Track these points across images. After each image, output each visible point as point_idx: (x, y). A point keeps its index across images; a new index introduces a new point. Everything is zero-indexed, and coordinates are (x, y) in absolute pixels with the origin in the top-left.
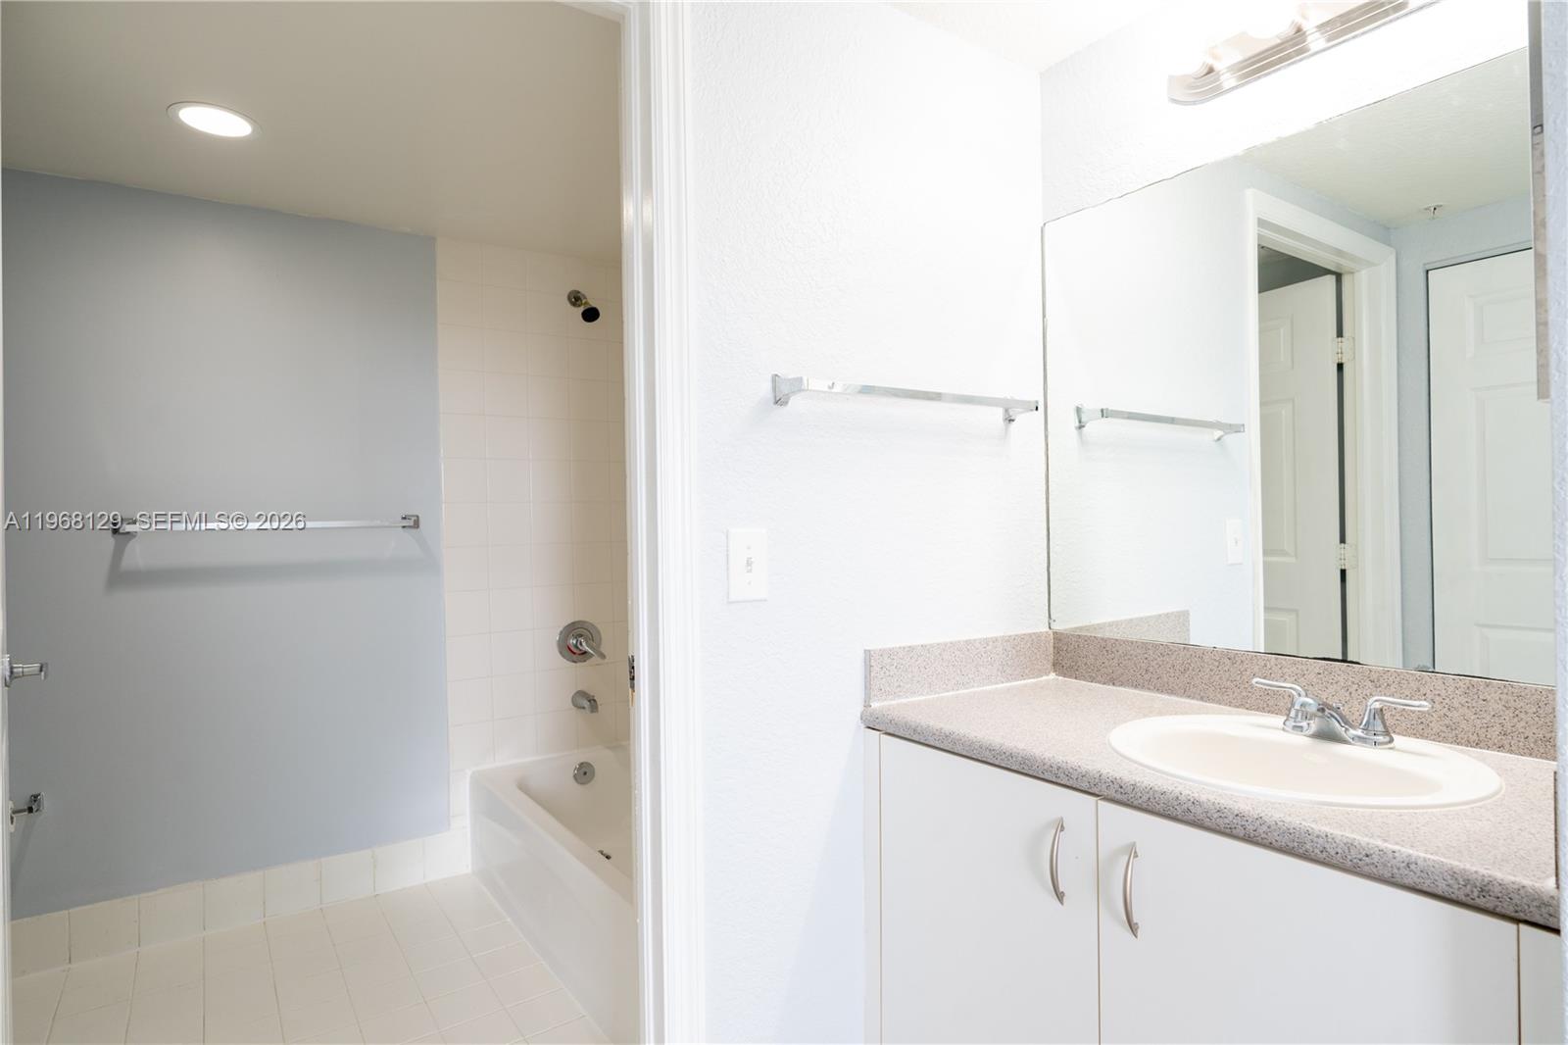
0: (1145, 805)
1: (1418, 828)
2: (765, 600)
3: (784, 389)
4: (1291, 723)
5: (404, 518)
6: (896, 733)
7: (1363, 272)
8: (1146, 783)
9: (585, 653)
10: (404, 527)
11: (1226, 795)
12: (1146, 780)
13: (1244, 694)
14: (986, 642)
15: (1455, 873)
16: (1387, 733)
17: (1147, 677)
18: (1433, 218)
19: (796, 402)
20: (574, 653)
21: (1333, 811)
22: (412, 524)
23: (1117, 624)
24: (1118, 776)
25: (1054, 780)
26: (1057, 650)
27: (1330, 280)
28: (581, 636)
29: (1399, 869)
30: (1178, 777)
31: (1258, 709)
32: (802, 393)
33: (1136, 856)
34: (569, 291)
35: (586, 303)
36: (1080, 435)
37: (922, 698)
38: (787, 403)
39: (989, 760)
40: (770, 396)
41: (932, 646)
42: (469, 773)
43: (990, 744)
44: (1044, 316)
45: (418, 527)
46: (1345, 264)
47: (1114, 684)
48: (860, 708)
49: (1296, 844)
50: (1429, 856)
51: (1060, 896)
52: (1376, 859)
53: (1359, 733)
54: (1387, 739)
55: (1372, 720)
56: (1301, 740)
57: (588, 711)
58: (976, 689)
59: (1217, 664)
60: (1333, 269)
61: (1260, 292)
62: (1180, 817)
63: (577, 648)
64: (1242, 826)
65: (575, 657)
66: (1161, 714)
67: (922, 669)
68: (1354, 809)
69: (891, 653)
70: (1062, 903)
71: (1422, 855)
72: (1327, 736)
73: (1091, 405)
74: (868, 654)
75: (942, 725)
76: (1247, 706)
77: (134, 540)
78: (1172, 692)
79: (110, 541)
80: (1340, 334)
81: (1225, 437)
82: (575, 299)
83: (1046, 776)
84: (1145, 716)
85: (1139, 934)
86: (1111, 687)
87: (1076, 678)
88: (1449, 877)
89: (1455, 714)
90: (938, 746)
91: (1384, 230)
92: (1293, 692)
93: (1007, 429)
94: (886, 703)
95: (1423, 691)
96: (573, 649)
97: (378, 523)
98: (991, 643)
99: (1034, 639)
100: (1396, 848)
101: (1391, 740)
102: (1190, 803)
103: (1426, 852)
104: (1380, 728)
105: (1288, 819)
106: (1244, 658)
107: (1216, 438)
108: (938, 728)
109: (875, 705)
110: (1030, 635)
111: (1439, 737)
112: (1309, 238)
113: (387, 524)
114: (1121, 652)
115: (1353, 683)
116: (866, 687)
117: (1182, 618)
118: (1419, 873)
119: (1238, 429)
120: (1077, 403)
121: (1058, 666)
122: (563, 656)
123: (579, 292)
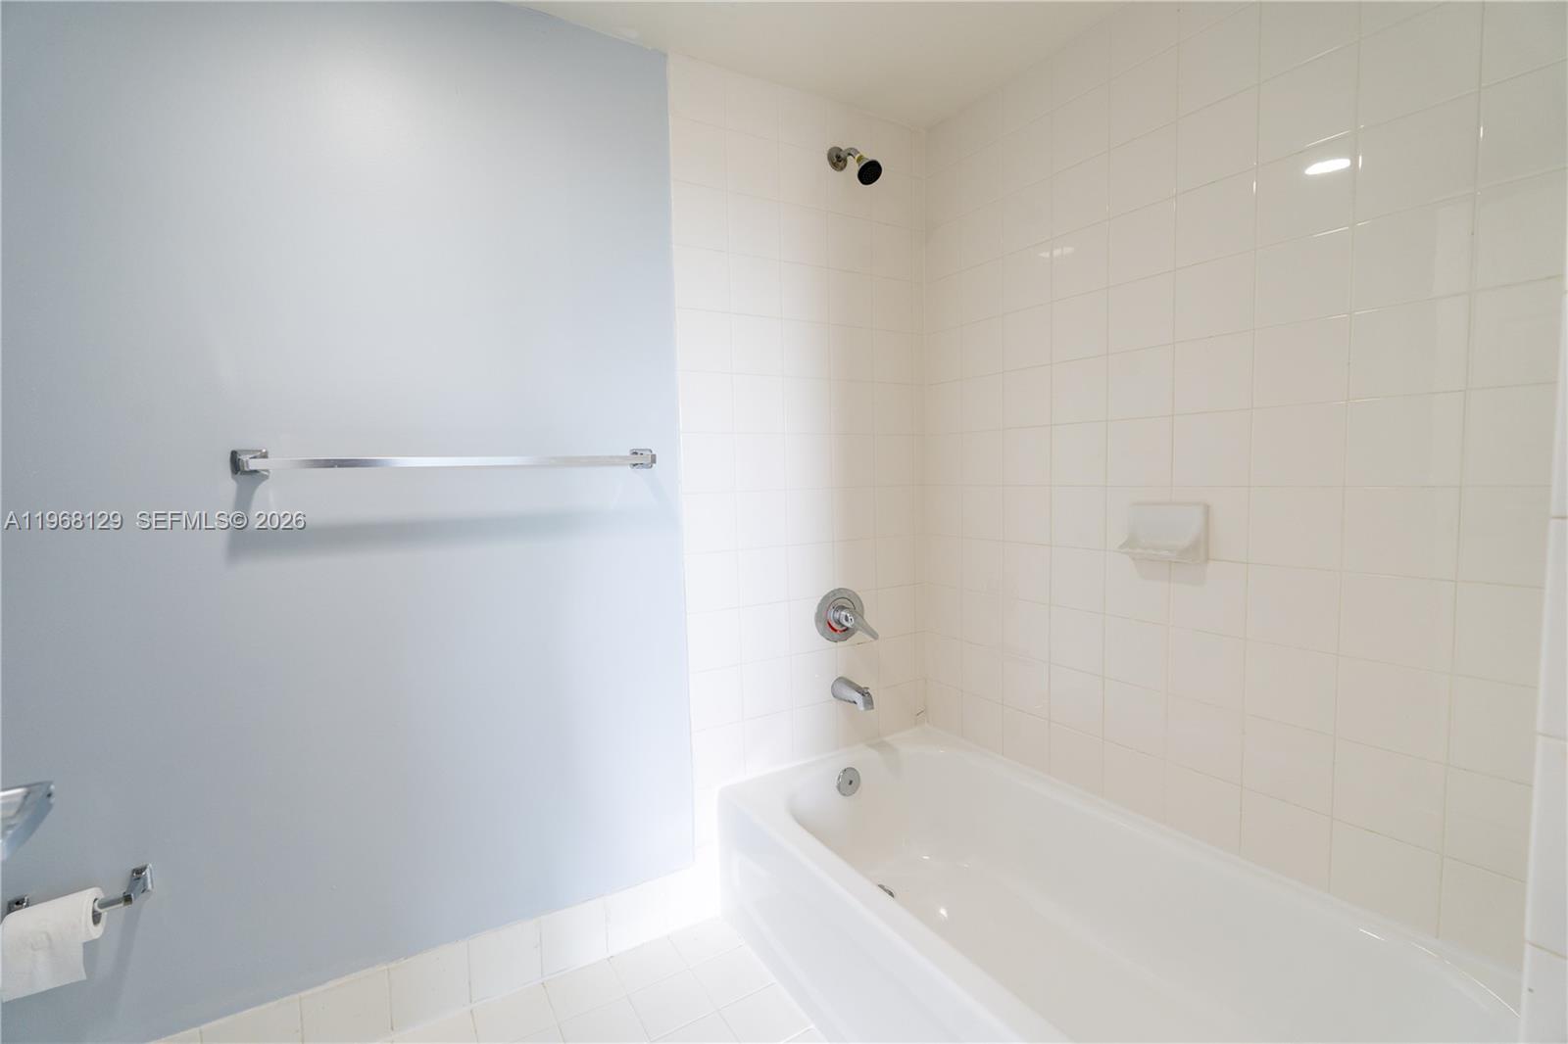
5: (636, 454)
9: (849, 629)
10: (634, 464)
20: (836, 630)
22: (645, 461)
28: (843, 608)
34: (825, 151)
35: (856, 159)
42: (715, 790)
57: (856, 704)
63: (839, 622)
65: (836, 635)
77: (266, 481)
82: (838, 159)
96: (834, 625)
122: (823, 634)
123: (840, 149)
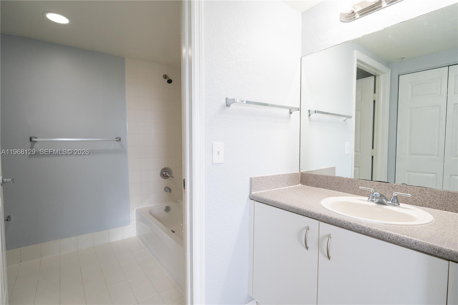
0: (334, 224)
1: (415, 232)
2: (223, 163)
3: (229, 102)
4: (370, 199)
5: (116, 138)
6: (259, 201)
7: (382, 75)
8: (334, 217)
9: (168, 176)
10: (116, 141)
11: (358, 221)
12: (335, 216)
13: (355, 191)
14: (283, 175)
15: (430, 246)
16: (398, 203)
17: (327, 185)
18: (402, 61)
19: (233, 106)
21: (390, 226)
22: (119, 140)
23: (317, 170)
24: (326, 215)
25: (307, 215)
26: (302, 177)
27: (373, 78)
28: (167, 172)
29: (413, 244)
30: (344, 216)
31: (359, 195)
32: (235, 103)
33: (331, 238)
34: (163, 74)
35: (168, 78)
36: (309, 118)
37: (265, 191)
38: (230, 106)
39: (287, 209)
40: (225, 104)
41: (268, 176)
42: (135, 209)
43: (287, 205)
44: (301, 84)
45: (120, 141)
46: (378, 73)
47: (318, 187)
48: (248, 194)
49: (381, 236)
50: (422, 241)
51: (307, 248)
52: (405, 241)
53: (390, 202)
54: (398, 204)
55: (394, 199)
56: (373, 204)
57: (169, 192)
58: (280, 188)
59: (347, 182)
60: (374, 74)
61: (357, 79)
62: (345, 227)
63: (165, 175)
64: (364, 230)
65: (165, 177)
66: (332, 196)
67: (266, 183)
68: (396, 226)
69: (257, 178)
70: (308, 250)
71: (420, 240)
72: (381, 203)
73: (313, 109)
74: (251, 179)
75: (273, 199)
76: (356, 194)
77: (37, 143)
78: (334, 190)
79: (29, 143)
80: (375, 92)
81: (347, 120)
82: (165, 77)
83: (304, 214)
84: (329, 197)
85: (331, 259)
86: (317, 188)
87: (307, 185)
88: (428, 247)
89: (416, 197)
90: (272, 205)
91: (388, 64)
92: (371, 191)
93: (290, 115)
94: (256, 192)
95: (407, 191)
97: (109, 139)
98: (284, 176)
99: (296, 174)
100: (412, 238)
101: (399, 205)
102: (348, 224)
103: (421, 240)
104: (396, 201)
105: (378, 229)
106: (355, 181)
107: (344, 120)
108: (272, 200)
109: (253, 193)
110: (295, 173)
111: (411, 204)
112: (369, 65)
113: (111, 140)
114: (320, 178)
115: (387, 188)
116: (250, 188)
117: (334, 169)
118: (419, 246)
119: (350, 117)
120: (309, 109)
121: (302, 182)
122: (162, 177)
123: (166, 75)
